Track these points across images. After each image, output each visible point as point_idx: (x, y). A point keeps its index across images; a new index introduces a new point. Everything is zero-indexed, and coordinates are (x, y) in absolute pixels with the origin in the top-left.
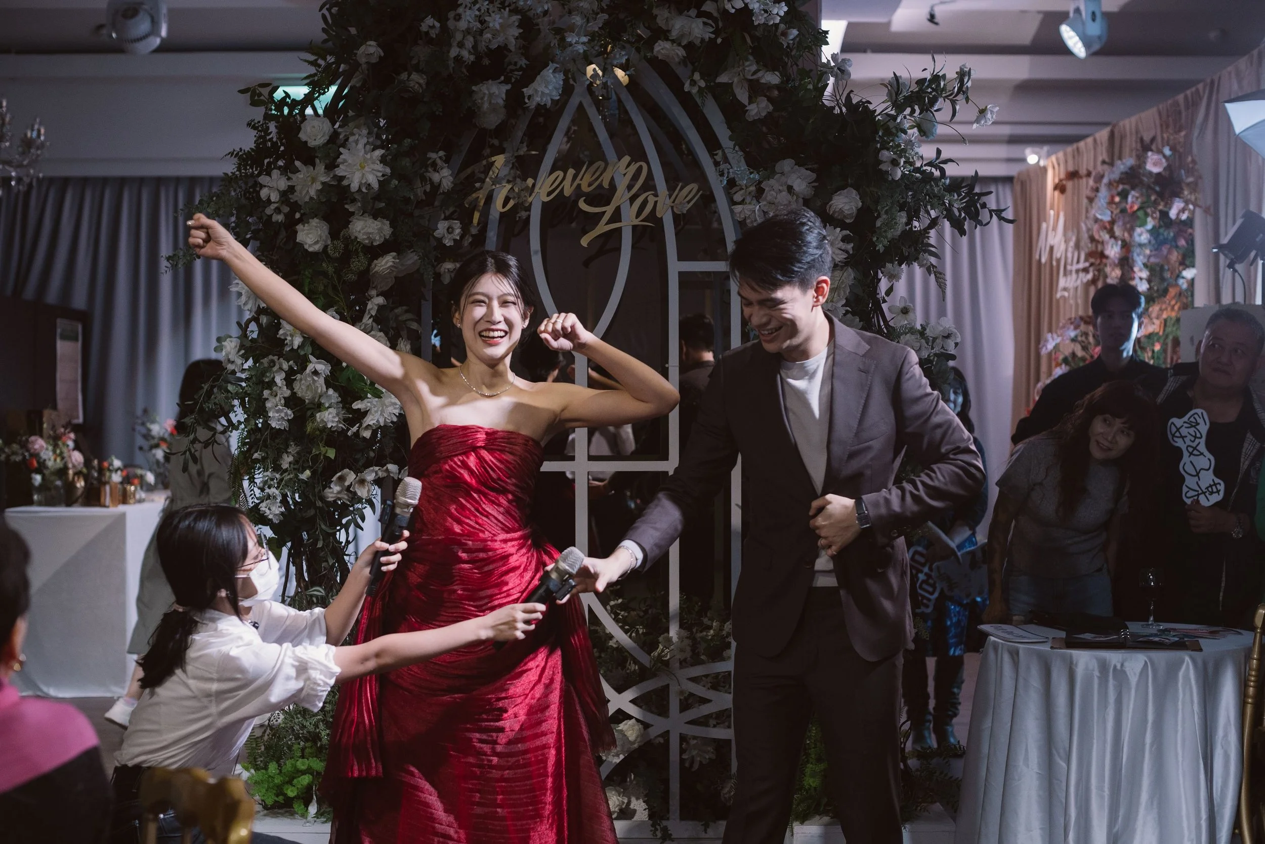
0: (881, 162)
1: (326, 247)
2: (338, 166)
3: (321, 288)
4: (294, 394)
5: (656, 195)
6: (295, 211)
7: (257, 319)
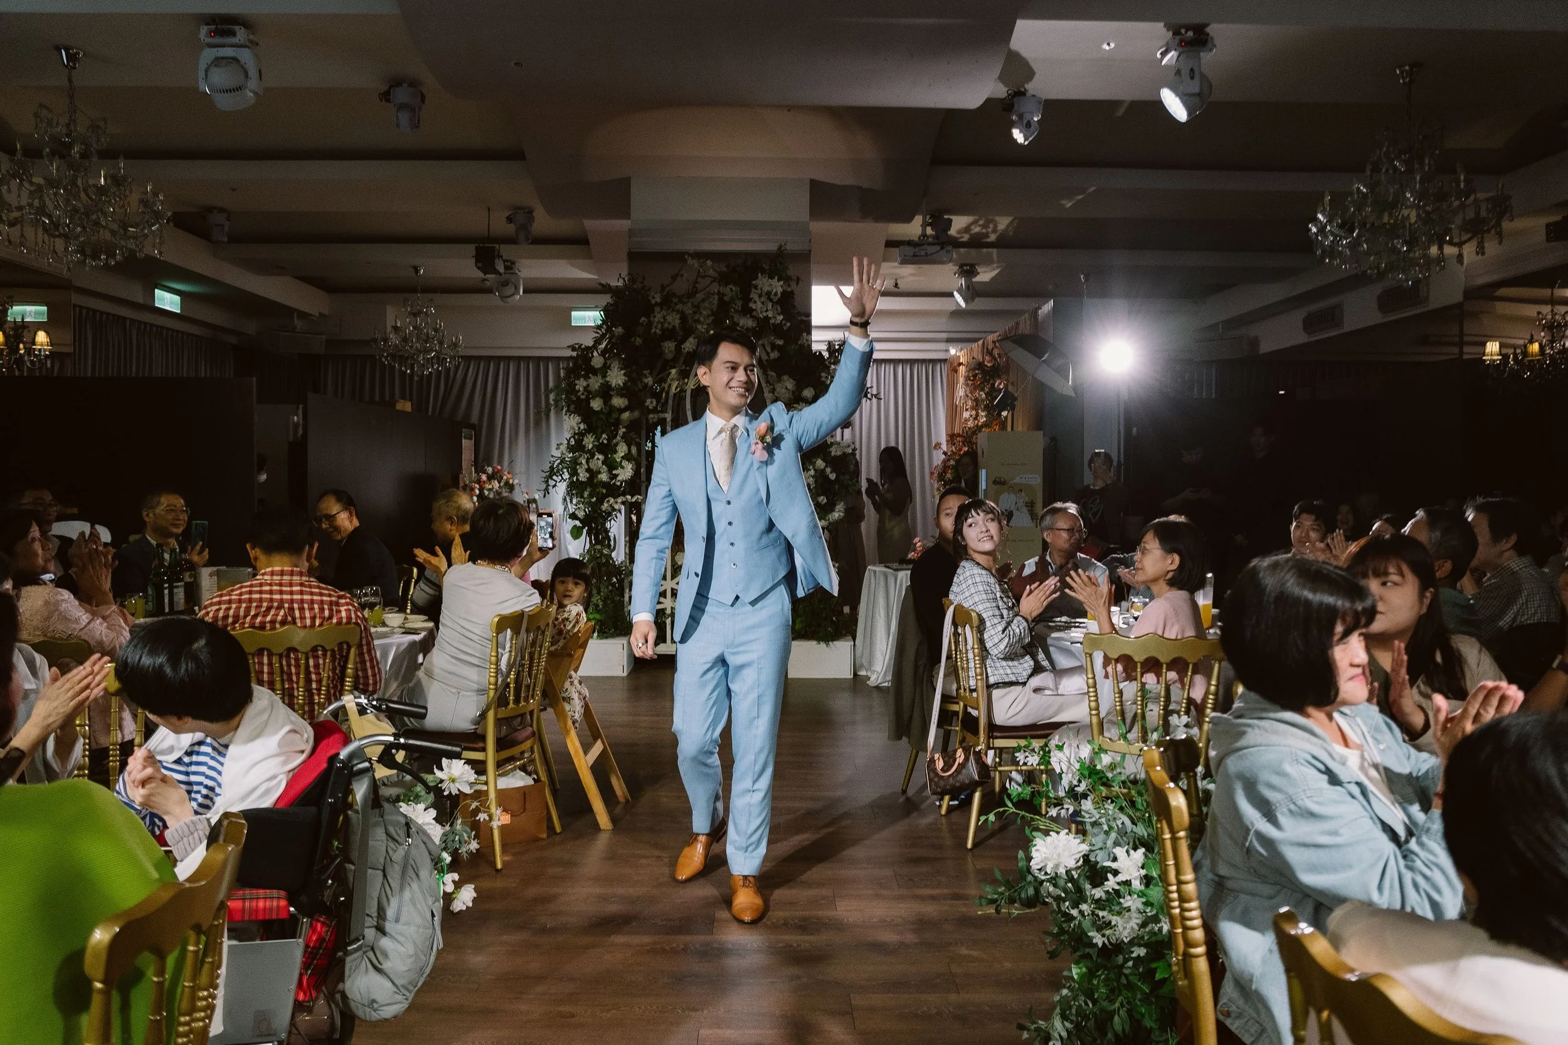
1: (602, 409)
2: (607, 377)
3: (600, 424)
4: (589, 467)
6: (590, 394)
7: (574, 437)
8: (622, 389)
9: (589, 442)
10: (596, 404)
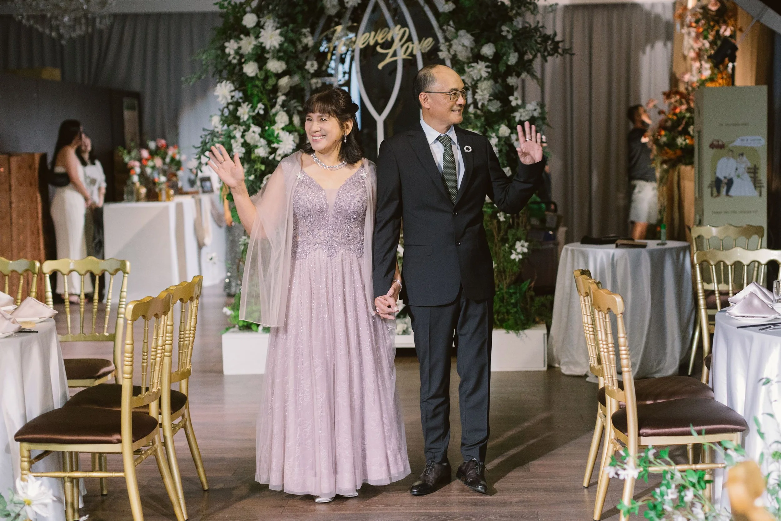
0: (502, 31)
1: (257, 75)
2: (260, 37)
3: (255, 92)
4: (245, 141)
5: (413, 43)
6: (242, 59)
7: (227, 107)
8: (279, 51)
9: (244, 112)
10: (250, 69)
